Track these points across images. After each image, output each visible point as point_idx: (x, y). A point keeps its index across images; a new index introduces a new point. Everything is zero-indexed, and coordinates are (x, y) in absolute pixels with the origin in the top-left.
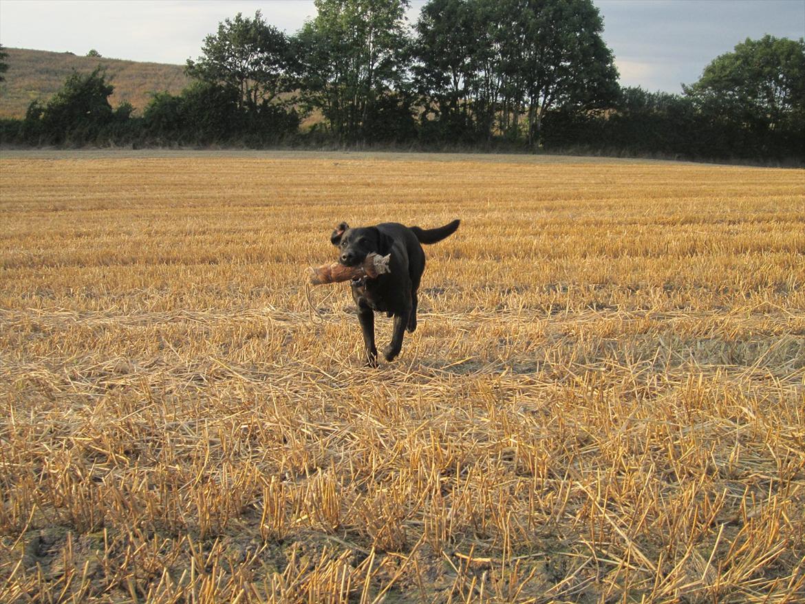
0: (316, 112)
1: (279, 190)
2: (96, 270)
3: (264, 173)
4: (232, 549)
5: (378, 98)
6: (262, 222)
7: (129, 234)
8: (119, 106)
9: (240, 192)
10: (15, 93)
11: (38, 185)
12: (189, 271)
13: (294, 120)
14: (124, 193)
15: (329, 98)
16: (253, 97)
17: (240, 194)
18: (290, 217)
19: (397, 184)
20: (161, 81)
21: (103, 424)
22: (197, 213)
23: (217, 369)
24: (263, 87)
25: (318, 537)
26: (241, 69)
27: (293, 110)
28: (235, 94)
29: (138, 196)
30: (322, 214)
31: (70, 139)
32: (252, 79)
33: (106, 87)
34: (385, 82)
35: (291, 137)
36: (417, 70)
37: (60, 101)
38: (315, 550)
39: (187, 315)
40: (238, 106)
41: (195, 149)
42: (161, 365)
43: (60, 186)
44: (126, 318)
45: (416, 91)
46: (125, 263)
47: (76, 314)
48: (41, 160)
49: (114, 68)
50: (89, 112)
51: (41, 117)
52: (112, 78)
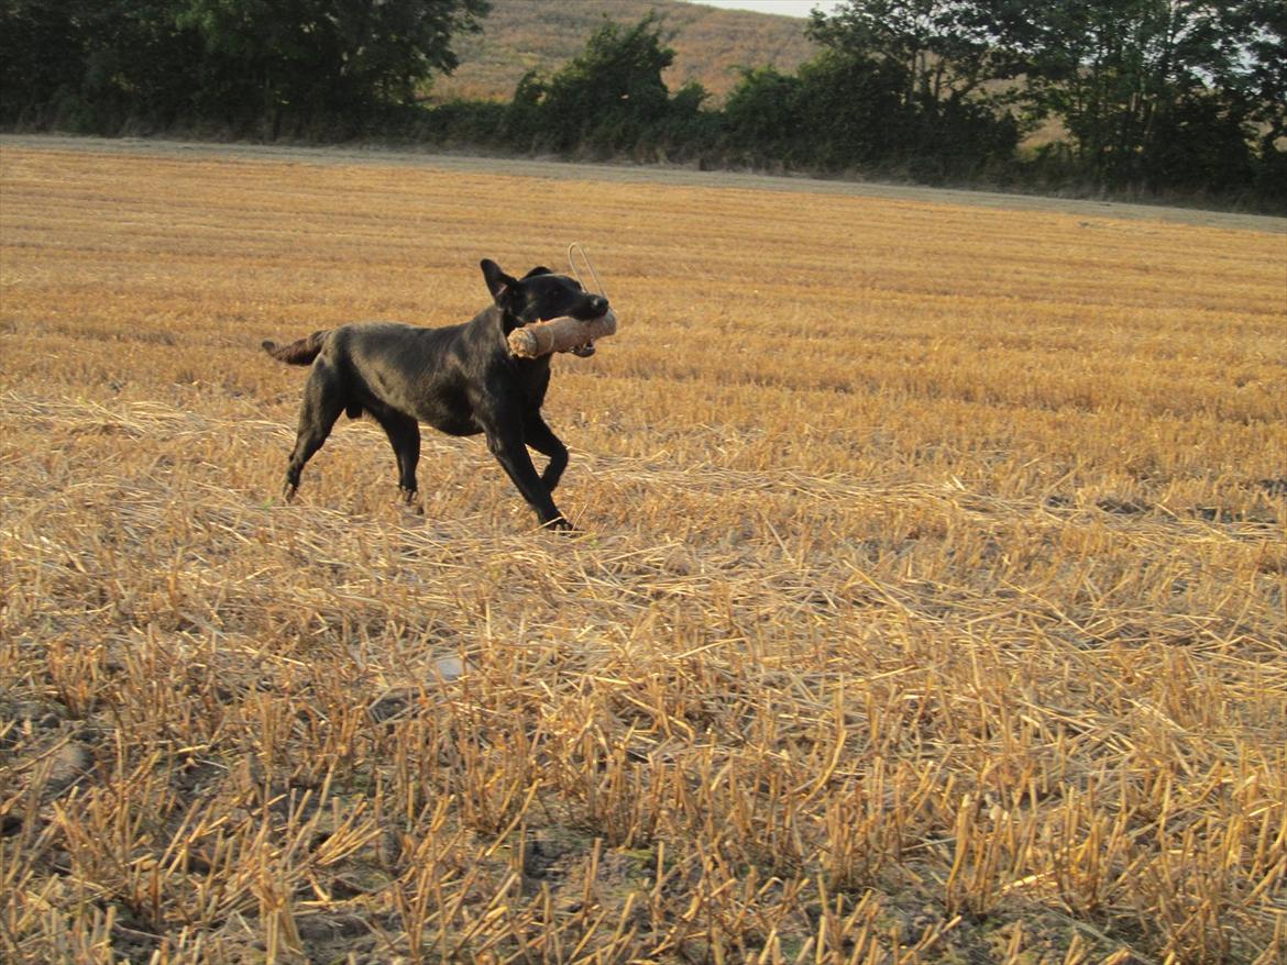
0: (1054, 121)
1: (968, 265)
2: (629, 385)
3: (942, 232)
4: (889, 916)
5: (1179, 100)
6: (936, 324)
7: (686, 324)
8: (682, 88)
9: (894, 264)
10: (497, 55)
11: (525, 224)
12: (798, 401)
13: (1009, 133)
14: (678, 248)
15: (1081, 96)
16: (932, 85)
17: (896, 268)
18: (989, 319)
19: (1203, 273)
20: (761, 45)
21: (648, 658)
22: (813, 296)
23: (858, 586)
24: (956, 67)
25: (1054, 919)
26: (916, 31)
27: (1009, 116)
28: (897, 76)
29: (705, 256)
30: (1053, 318)
31: (588, 143)
32: (935, 52)
33: (662, 51)
34: (1197, 71)
35: (998, 166)
36: (1263, 50)
37: (577, 74)
38: (1048, 944)
39: (796, 481)
40: (903, 101)
41: (815, 178)
42: (751, 567)
43: (562, 228)
44: (682, 475)
45: (1258, 91)
46: (678, 377)
47: (593, 458)
48: (533, 179)
49: (677, 18)
50: (626, 97)
51: (541, 100)
52: (672, 35)
